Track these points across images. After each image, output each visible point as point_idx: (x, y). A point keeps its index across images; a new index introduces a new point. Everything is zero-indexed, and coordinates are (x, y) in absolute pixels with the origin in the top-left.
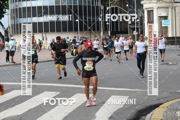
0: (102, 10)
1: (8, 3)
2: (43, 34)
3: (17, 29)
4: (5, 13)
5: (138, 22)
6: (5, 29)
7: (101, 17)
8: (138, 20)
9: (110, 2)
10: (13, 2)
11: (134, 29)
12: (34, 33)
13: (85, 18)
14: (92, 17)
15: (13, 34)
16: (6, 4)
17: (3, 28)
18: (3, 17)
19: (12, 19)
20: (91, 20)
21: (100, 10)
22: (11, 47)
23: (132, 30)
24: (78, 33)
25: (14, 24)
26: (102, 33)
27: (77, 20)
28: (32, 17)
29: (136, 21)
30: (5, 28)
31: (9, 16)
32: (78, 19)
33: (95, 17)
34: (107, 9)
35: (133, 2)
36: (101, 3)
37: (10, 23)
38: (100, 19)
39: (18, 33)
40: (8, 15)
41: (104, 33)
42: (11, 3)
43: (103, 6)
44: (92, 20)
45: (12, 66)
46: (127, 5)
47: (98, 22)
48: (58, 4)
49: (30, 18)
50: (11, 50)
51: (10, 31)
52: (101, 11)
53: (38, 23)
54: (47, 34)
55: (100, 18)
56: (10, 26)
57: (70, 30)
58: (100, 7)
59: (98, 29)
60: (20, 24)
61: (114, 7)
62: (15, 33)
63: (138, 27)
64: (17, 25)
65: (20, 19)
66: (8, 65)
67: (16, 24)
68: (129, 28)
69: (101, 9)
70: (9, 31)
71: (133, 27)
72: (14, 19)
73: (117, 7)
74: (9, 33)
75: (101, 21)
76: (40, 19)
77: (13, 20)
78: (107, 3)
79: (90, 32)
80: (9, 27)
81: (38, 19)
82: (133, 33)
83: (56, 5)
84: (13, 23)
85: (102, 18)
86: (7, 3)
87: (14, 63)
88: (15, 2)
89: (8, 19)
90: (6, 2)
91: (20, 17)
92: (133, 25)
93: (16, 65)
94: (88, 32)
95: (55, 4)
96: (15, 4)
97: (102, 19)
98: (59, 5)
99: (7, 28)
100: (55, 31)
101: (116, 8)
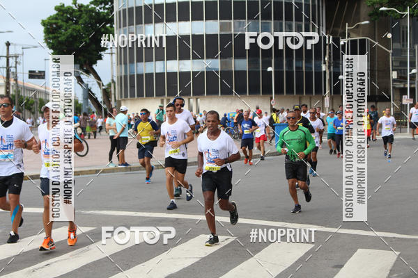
0: (330, 45)
1: (111, 27)
2: (191, 100)
3: (132, 86)
4: (104, 49)
5: (414, 74)
6: (104, 87)
7: (327, 63)
8: (414, 71)
9: (347, 28)
10: (125, 26)
11: (403, 91)
12: (168, 98)
13: (290, 64)
14: (304, 61)
15: (121, 97)
16: (106, 29)
17: (99, 84)
18: (101, 59)
19: (121, 64)
20: (302, 68)
21: (325, 45)
22: (119, 130)
23: (399, 93)
24: (271, 99)
25: (126, 77)
26: (327, 99)
27: (269, 69)
28: (167, 60)
29: (410, 71)
30: (103, 85)
31: (115, 56)
32: (271, 66)
33: (311, 62)
34: (342, 43)
35: (403, 28)
36: (327, 29)
37: (115, 74)
38: (324, 68)
39: (132, 96)
40: (112, 54)
41: (332, 99)
42: (120, 27)
43: (331, 37)
44: (304, 70)
45: (120, 171)
46: (389, 36)
47: (319, 74)
48: (226, 31)
49: (162, 62)
50: (121, 136)
51: (116, 93)
52: (327, 47)
53: (181, 73)
54: (199, 100)
55: (325, 63)
56: (115, 79)
57: (254, 91)
58: (325, 38)
59: (319, 91)
60: (138, 75)
61: (358, 38)
62: (126, 96)
63: (412, 86)
64: (132, 77)
65: (139, 64)
66: (112, 171)
67: (130, 76)
68: (393, 88)
69: (327, 42)
70: (113, 92)
71: (402, 86)
72: (125, 64)
73: (365, 39)
74: (113, 96)
75: (325, 72)
76: (184, 65)
77: (123, 66)
78: (340, 30)
79: (299, 95)
80: (113, 81)
81: (179, 64)
82: (401, 100)
83: (223, 33)
84: (123, 74)
85: (329, 63)
86: (109, 28)
87: (126, 164)
88: (129, 26)
89: (112, 63)
90: (108, 25)
91: (140, 60)
92: (400, 82)
93: (131, 169)
94: (294, 97)
95: (221, 30)
96: (129, 28)
97: (329, 67)
98: (228, 33)
99: (109, 85)
100: (217, 93)
101: (363, 42)
